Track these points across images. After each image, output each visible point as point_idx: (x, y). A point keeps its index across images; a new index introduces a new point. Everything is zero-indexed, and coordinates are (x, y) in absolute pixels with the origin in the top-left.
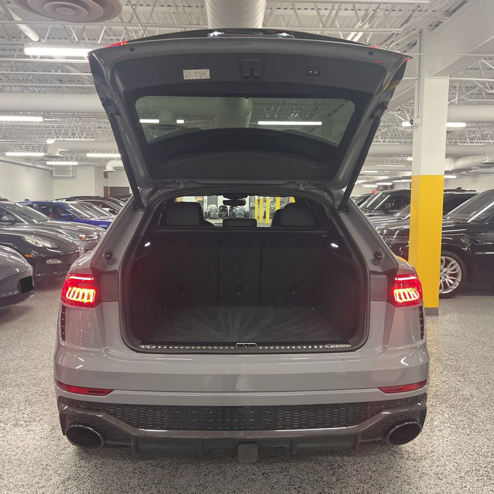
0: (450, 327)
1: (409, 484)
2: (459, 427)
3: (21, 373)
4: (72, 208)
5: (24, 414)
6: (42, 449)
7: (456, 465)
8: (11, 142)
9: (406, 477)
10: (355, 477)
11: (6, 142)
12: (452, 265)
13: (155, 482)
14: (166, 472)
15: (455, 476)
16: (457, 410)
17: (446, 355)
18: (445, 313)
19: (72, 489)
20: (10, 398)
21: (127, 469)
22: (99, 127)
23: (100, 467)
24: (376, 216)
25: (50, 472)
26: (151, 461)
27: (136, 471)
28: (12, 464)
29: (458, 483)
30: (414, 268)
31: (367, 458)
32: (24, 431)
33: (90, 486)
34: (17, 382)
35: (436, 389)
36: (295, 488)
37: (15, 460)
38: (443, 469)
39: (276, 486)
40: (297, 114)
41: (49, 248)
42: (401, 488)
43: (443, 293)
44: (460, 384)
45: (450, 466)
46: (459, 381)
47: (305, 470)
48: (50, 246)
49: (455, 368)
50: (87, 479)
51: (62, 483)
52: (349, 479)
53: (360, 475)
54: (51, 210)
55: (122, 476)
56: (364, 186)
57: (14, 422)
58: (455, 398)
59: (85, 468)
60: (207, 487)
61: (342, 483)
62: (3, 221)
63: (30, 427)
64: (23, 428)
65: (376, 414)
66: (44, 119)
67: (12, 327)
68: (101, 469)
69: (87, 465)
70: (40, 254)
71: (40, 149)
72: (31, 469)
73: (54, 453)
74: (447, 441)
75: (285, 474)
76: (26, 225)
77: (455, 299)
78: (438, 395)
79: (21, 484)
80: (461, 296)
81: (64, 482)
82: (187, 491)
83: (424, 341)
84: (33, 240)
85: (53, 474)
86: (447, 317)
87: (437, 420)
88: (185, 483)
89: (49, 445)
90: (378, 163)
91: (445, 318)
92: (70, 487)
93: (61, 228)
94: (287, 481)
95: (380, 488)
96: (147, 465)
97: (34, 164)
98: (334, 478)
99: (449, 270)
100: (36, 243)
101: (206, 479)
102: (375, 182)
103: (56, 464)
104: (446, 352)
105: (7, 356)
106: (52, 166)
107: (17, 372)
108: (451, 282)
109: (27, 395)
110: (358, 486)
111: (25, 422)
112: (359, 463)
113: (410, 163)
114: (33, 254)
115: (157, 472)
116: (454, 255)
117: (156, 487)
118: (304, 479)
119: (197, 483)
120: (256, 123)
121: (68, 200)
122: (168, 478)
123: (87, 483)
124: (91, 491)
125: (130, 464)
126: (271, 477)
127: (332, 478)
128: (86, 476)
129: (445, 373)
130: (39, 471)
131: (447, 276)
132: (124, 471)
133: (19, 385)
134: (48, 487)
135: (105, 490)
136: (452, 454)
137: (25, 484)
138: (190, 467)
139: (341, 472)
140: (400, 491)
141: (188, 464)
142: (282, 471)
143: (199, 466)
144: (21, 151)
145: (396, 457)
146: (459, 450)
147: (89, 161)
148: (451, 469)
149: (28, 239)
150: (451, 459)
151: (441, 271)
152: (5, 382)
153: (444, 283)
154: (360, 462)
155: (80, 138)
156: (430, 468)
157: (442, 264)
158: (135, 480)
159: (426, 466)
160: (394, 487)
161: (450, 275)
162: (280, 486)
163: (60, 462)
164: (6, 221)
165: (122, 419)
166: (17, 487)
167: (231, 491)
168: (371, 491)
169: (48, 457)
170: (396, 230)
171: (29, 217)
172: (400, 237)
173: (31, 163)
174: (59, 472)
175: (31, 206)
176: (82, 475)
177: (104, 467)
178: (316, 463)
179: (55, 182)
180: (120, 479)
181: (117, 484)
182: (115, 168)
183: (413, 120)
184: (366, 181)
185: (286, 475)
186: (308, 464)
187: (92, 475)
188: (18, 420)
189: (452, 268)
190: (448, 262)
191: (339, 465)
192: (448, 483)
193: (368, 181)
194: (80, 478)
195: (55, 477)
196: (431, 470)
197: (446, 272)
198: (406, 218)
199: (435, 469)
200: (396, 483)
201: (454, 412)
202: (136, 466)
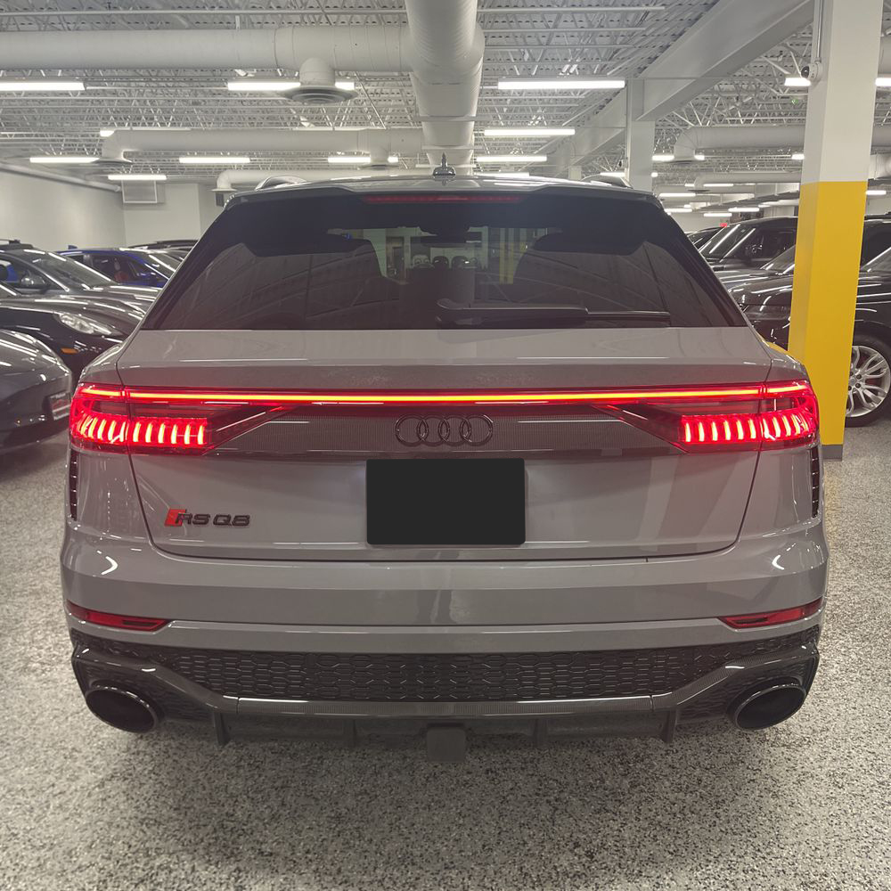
0: (865, 482)
1: (775, 796)
2: (879, 680)
3: (43, 570)
4: (157, 263)
5: (41, 648)
6: (67, 718)
7: (872, 757)
8: (36, 136)
9: (770, 780)
10: (668, 780)
11: (27, 135)
12: (874, 363)
13: (276, 785)
14: (299, 765)
15: (870, 781)
16: (875, 646)
17: (856, 536)
18: (854, 455)
19: (117, 797)
20: (19, 618)
21: (226, 760)
22: (195, 103)
23: (175, 754)
24: (727, 269)
25: (78, 764)
26: (271, 744)
27: (242, 763)
28: (8, 747)
29: (875, 795)
30: (802, 367)
31: (693, 742)
32: (39, 681)
33: (152, 792)
34: (34, 588)
35: (835, 605)
36: (548, 802)
37: (15, 739)
38: (845, 766)
39: (511, 796)
40: (575, 66)
41: (107, 336)
42: (758, 804)
43: (853, 416)
44: (882, 593)
45: (860, 760)
46: (881, 588)
47: (570, 766)
48: (109, 333)
49: (873, 562)
50: (147, 778)
51: (99, 786)
52: (656, 785)
53: (678, 776)
54: (117, 267)
55: (214, 772)
56: (706, 215)
57: (22, 665)
58: (873, 621)
59: (145, 755)
60: (376, 796)
61: (642, 791)
62: (25, 287)
63: (49, 674)
64: (37, 675)
65: (713, 669)
66: (85, 87)
67: (36, 483)
68: (176, 758)
69: (149, 750)
70: (89, 347)
71: (93, 150)
72: (43, 757)
73: (89, 725)
74: (855, 708)
75: (531, 773)
76: (68, 294)
77: (875, 427)
78: (838, 615)
79: (19, 786)
80: (887, 422)
81: (102, 784)
82: (337, 803)
83: (818, 519)
84: (76, 321)
85: (83, 766)
86: (858, 462)
87: (836, 665)
88: (334, 789)
89: (82, 710)
90: (734, 166)
91: (855, 464)
92: (113, 793)
93: (133, 299)
94: (534, 787)
95: (717, 802)
96: (264, 751)
97: (85, 179)
98: (626, 782)
99: (866, 372)
100: (82, 326)
101: (375, 780)
102: (725, 207)
103: (91, 748)
104: (856, 531)
105: (21, 538)
106: (118, 183)
107: (38, 567)
108: (870, 394)
109: (50, 611)
110: (672, 799)
111: (43, 664)
112: (677, 751)
113: (799, 165)
114: (77, 347)
115: (282, 764)
116: (879, 343)
117: (278, 796)
118: (567, 784)
119: (358, 789)
120: (496, 87)
121: (151, 247)
122: (303, 777)
123: (145, 787)
124: (152, 802)
125: (231, 749)
126: (501, 779)
127: (622, 781)
128: (146, 772)
129: (853, 571)
130: (56, 762)
131: (863, 384)
132: (218, 762)
133: (38, 594)
134: (71, 794)
135: (179, 801)
136: (863, 736)
137: (27, 789)
138: (346, 755)
139: (641, 769)
140: (758, 810)
141: (343, 751)
142: (523, 766)
143: (364, 754)
144: (58, 155)
145: (752, 739)
146: (878, 727)
147: (187, 174)
148: (861, 766)
149: (66, 319)
150: (863, 744)
151: (851, 374)
152: (14, 587)
153: (856, 396)
154: (679, 749)
155: (163, 125)
156: (819, 763)
157: (852, 362)
158: (239, 780)
159: (811, 759)
160: (746, 802)
161: (868, 382)
162: (520, 796)
163: (100, 743)
164: (31, 287)
165: (190, 677)
166: (12, 793)
167: (423, 806)
168: (699, 809)
169: (77, 734)
170: (764, 296)
171: (74, 279)
172: (774, 308)
173: (81, 178)
174: (97, 763)
175: (79, 258)
176: (138, 769)
177: (182, 755)
178: (590, 751)
179: (127, 214)
180: (210, 778)
181: (204, 788)
182: (233, 185)
183: (807, 68)
184: (709, 204)
185: (533, 775)
186: (577, 753)
187: (157, 771)
188: (28, 660)
189: (874, 368)
190: (865, 356)
191: (637, 756)
192: (853, 795)
193: (713, 204)
194: (134, 776)
195: (87, 772)
196: (820, 767)
197: (859, 377)
198: (784, 273)
199: (829, 766)
200: (748, 792)
201: (869, 649)
202: (243, 751)
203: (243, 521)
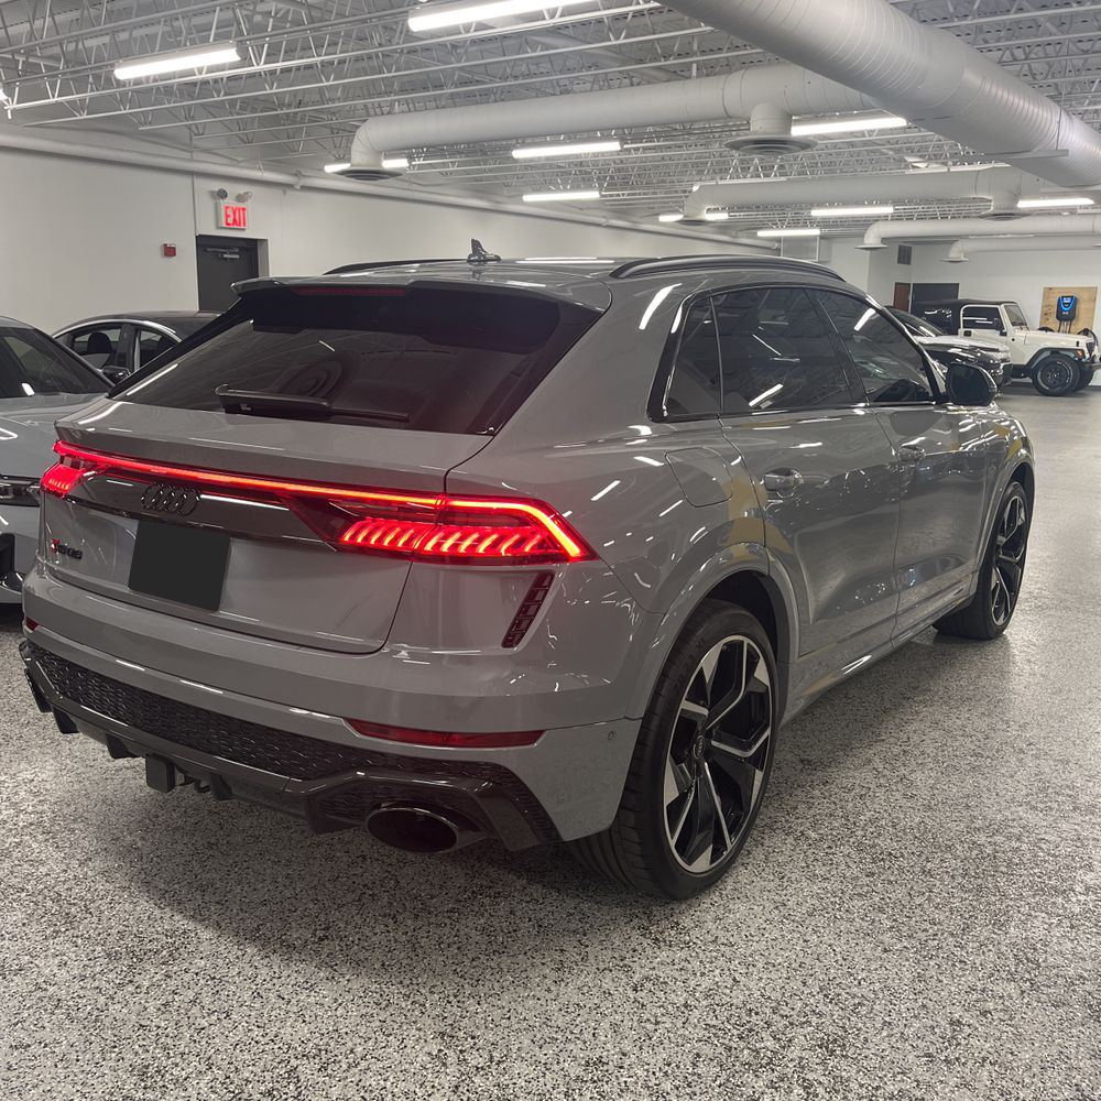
106: (777, 240)
182: (884, 240)
203: (76, 555)
